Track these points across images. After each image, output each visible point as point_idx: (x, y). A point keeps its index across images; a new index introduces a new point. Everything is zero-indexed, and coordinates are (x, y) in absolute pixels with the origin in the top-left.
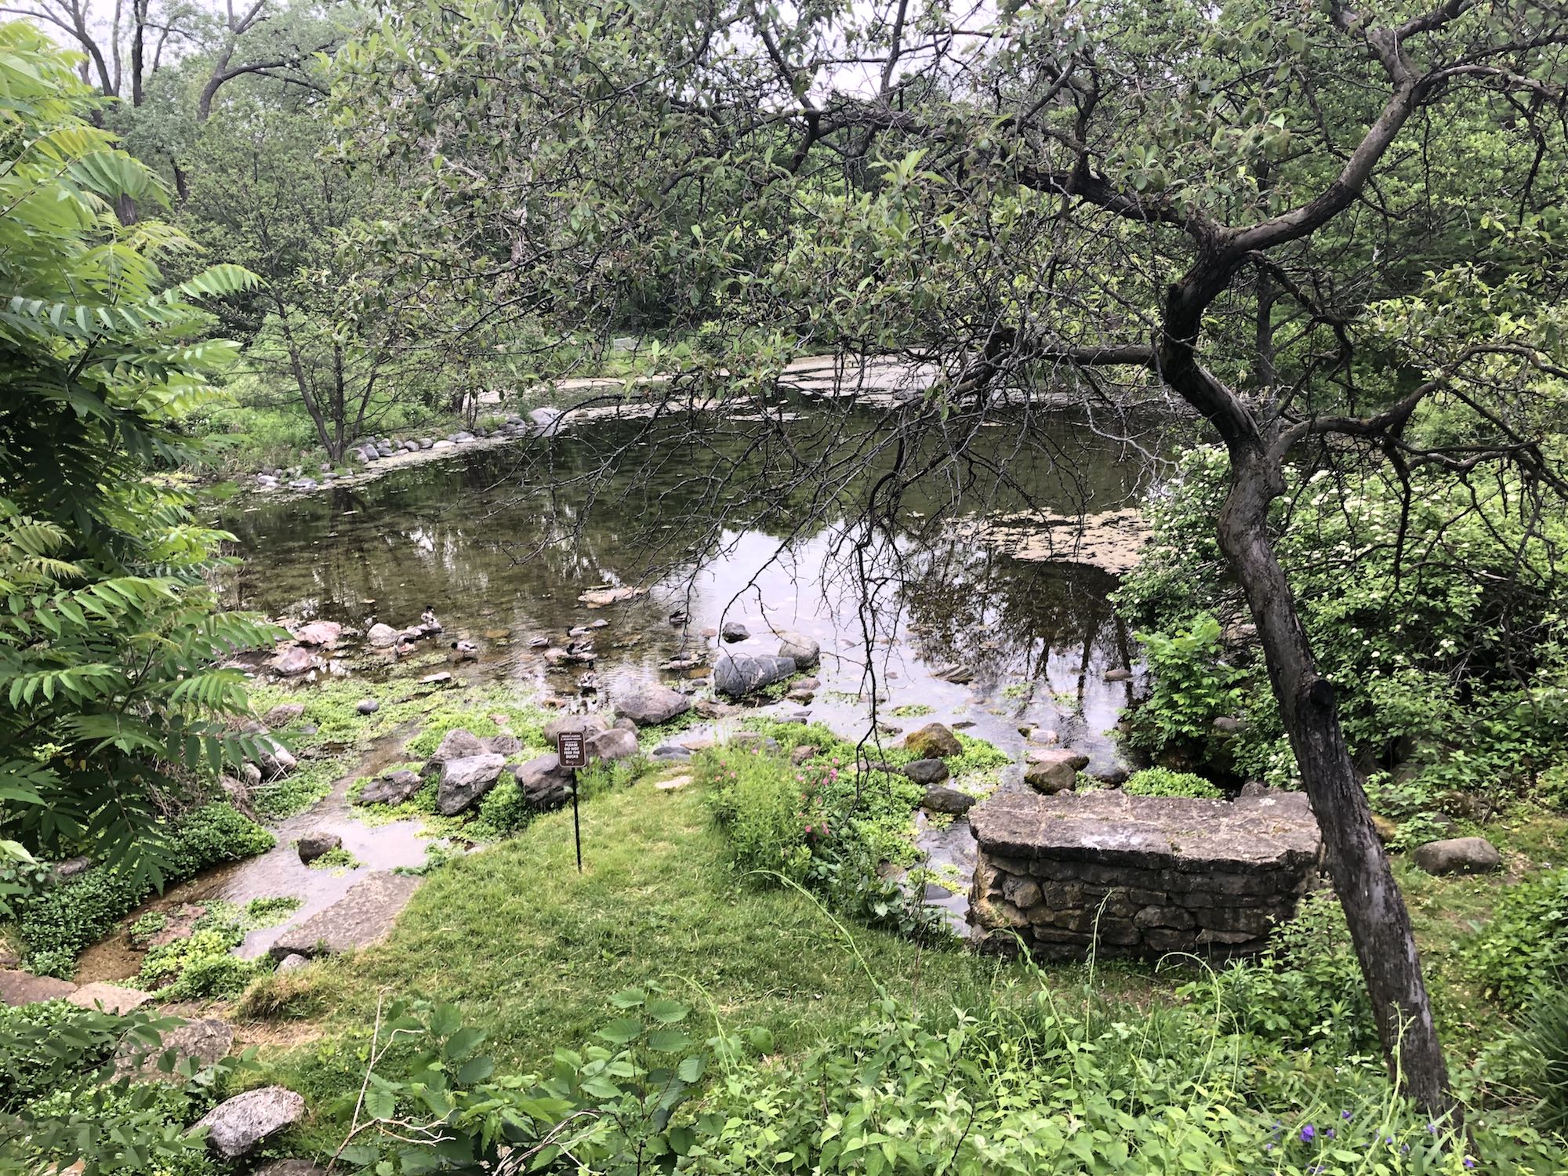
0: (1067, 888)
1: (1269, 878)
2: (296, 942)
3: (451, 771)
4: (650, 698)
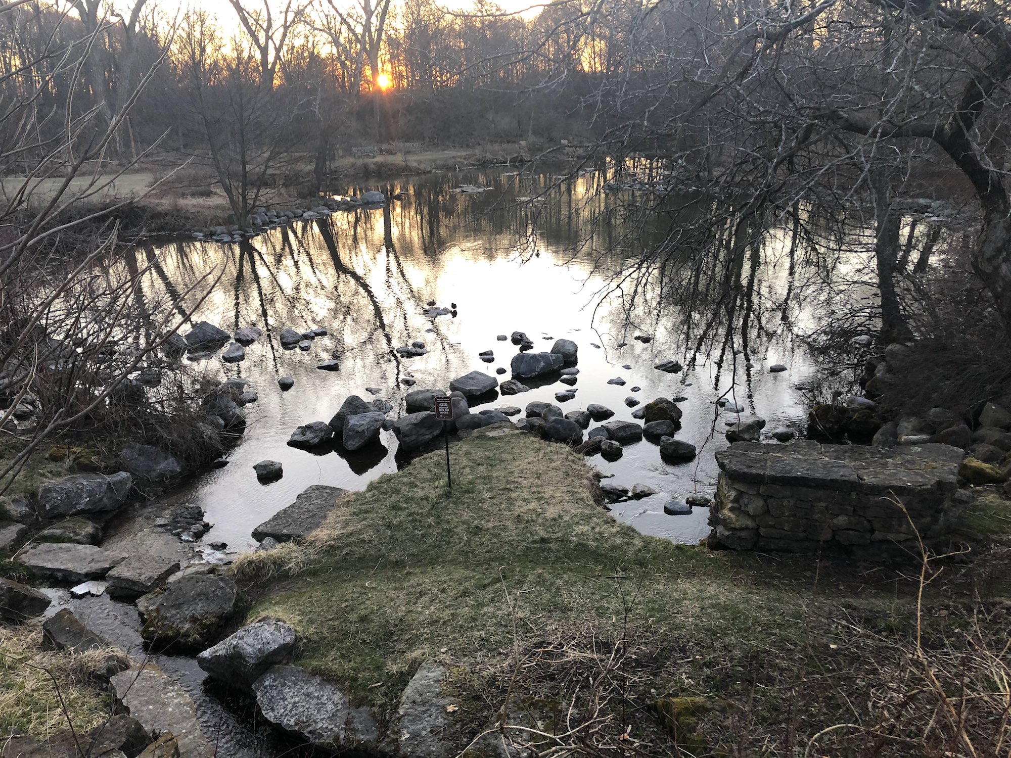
0: (785, 504)
1: (925, 499)
2: (269, 530)
3: (352, 422)
4: (473, 378)
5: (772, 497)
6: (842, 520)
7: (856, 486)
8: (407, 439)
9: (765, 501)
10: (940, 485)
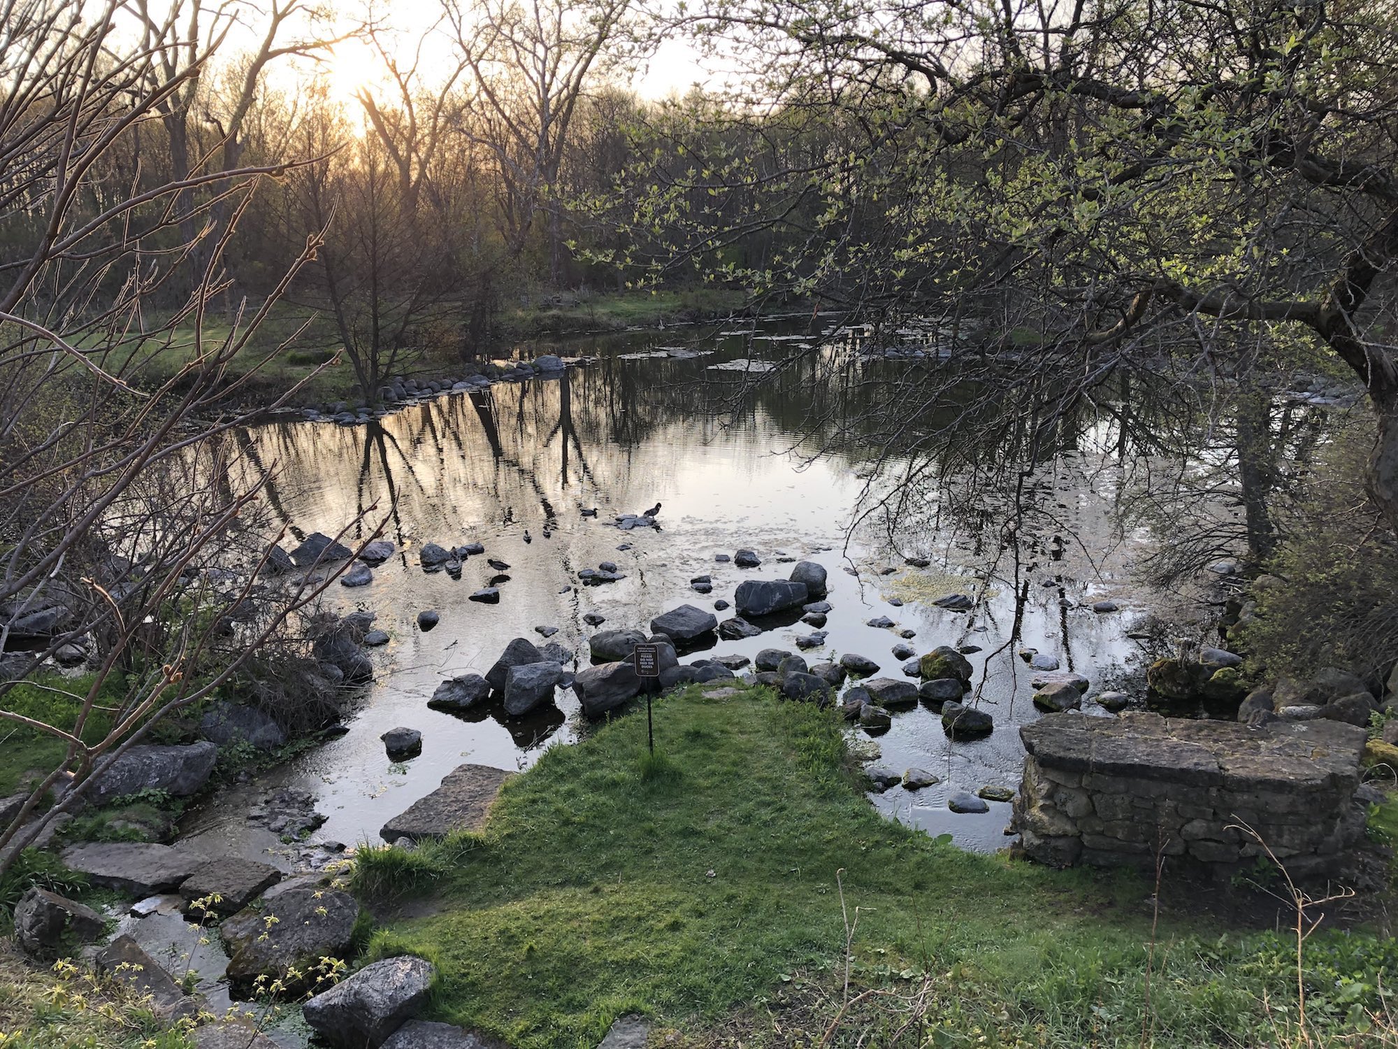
0: (1117, 802)
1: (1314, 799)
2: (404, 827)
3: (517, 675)
4: (682, 615)
5: (1099, 792)
6: (1198, 826)
7: (1217, 779)
8: (592, 700)
9: (1090, 798)
10: (1334, 779)
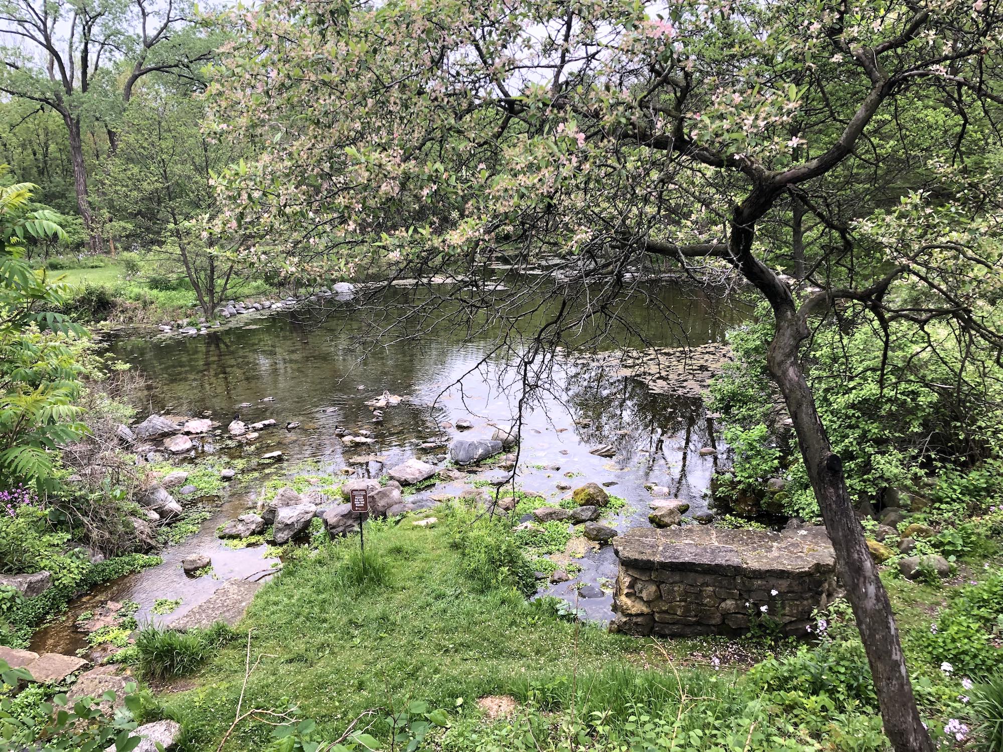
0: (676, 588)
1: (804, 581)
3: (282, 514)
4: (410, 467)
5: (663, 582)
6: (729, 604)
9: (658, 587)
10: (818, 567)
